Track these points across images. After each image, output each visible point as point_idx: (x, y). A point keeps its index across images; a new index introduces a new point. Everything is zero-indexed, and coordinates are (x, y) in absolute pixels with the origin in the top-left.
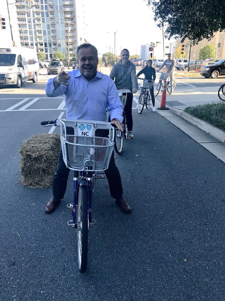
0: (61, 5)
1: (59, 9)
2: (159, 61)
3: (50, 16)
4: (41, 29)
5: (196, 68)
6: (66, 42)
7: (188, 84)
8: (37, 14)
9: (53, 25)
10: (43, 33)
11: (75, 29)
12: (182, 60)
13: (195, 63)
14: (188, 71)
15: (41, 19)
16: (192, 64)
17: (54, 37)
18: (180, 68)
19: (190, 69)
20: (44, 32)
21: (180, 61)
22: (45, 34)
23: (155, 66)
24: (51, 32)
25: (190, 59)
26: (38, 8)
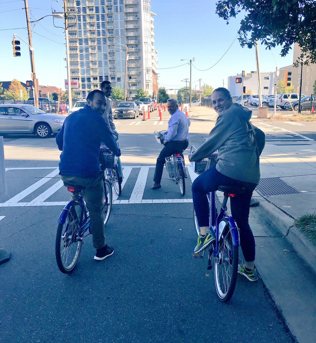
0: (123, 29)
1: (120, 35)
2: (254, 97)
3: (108, 43)
4: (96, 59)
5: (311, 106)
6: (128, 75)
7: (299, 135)
8: (92, 42)
9: (112, 53)
10: (98, 64)
11: (139, 58)
12: (289, 95)
13: (310, 100)
14: (300, 111)
15: (97, 47)
16: (305, 101)
17: (113, 69)
18: (286, 107)
19: (301, 108)
20: (100, 62)
21: (286, 97)
22: (100, 65)
23: (249, 104)
24: (108, 62)
25: (301, 94)
26: (94, 33)
